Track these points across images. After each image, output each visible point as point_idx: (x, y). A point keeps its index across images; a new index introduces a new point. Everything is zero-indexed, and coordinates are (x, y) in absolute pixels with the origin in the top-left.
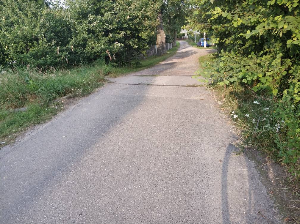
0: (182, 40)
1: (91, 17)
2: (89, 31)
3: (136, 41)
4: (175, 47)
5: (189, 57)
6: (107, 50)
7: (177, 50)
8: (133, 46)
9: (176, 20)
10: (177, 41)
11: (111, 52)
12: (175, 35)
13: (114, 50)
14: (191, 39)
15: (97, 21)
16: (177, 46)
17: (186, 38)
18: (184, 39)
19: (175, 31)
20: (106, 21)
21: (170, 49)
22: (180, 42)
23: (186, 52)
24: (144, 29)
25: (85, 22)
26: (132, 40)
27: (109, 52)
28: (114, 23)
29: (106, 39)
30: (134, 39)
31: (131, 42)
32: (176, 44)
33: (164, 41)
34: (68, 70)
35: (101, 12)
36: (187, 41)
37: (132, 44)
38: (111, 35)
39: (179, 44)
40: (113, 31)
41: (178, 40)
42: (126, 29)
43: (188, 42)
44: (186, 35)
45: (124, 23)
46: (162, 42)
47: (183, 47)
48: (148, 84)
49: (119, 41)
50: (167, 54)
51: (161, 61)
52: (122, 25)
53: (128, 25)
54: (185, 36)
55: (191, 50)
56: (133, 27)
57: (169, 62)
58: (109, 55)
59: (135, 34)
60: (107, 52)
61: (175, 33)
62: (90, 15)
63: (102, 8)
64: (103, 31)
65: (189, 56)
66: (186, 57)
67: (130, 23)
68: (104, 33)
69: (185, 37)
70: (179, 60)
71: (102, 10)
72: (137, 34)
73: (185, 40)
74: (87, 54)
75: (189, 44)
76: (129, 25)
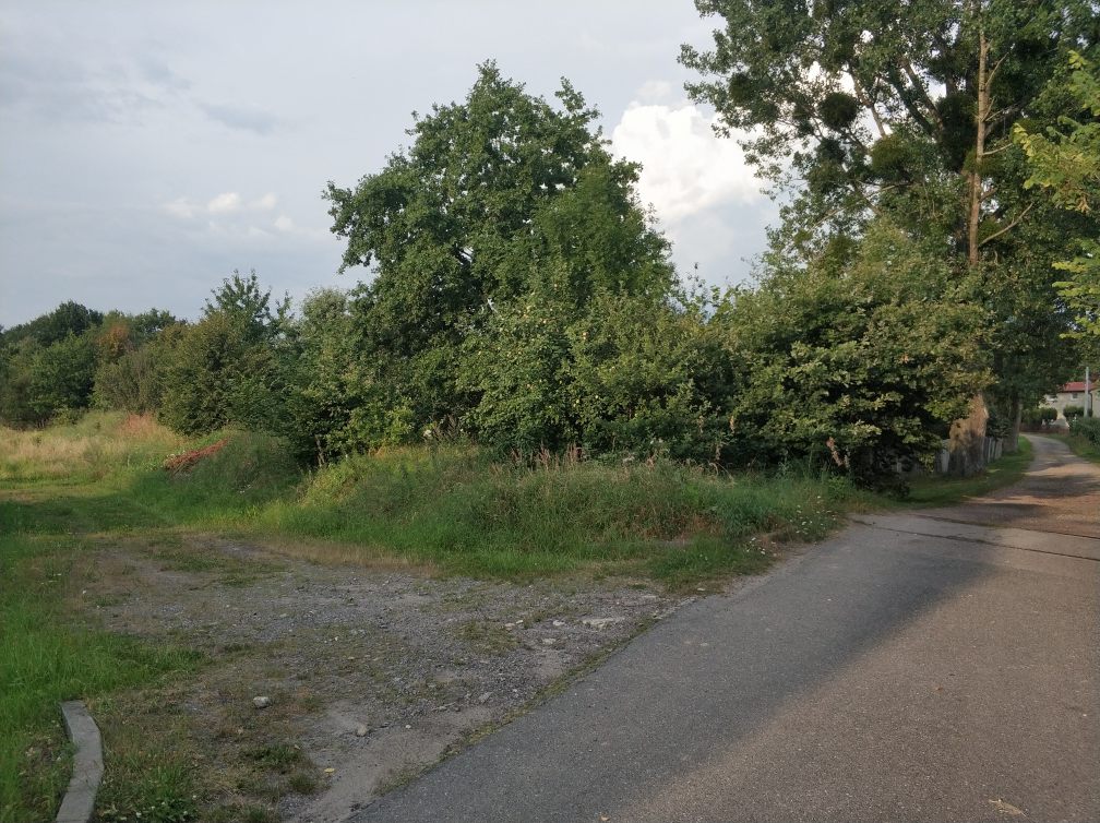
0: (1042, 432)
1: (799, 349)
2: (789, 384)
3: (914, 423)
4: (1011, 454)
5: (1083, 498)
6: (831, 439)
7: (1026, 468)
8: (903, 437)
9: (1023, 361)
10: (1022, 435)
11: (839, 445)
12: (1016, 413)
13: (850, 441)
14: (1080, 434)
15: (817, 362)
16: (1020, 452)
17: (1058, 427)
18: (1050, 431)
19: (1015, 398)
20: (839, 364)
21: (993, 460)
22: (1034, 439)
23: (1067, 479)
24: (944, 392)
25: (781, 361)
26: (903, 419)
27: (835, 444)
28: (861, 370)
29: (831, 409)
30: (907, 417)
31: (898, 426)
32: (1016, 446)
33: (981, 431)
34: (730, 477)
35: (824, 337)
36: (1064, 441)
37: (902, 432)
38: (846, 399)
39: (1029, 445)
40: (853, 390)
41: (1025, 431)
42: (889, 388)
43: (1069, 444)
44: (1060, 416)
45: (887, 372)
46: (973, 434)
47: (1050, 460)
48: (981, 542)
49: (867, 416)
50: (987, 474)
51: (973, 495)
52: (882, 375)
53: (898, 379)
54: (1055, 419)
55: (1088, 477)
56: (913, 385)
57: (1005, 501)
58: (835, 452)
59: (912, 402)
60: (830, 444)
61: (1015, 406)
62: (797, 345)
63: (831, 327)
64: (826, 388)
65: (1079, 495)
66: (1069, 495)
67: (906, 374)
68: (827, 393)
69: (1053, 423)
70: (1042, 500)
71: (831, 333)
72: (917, 404)
73: (1056, 435)
74: (767, 441)
75: (1075, 453)
76: (901, 377)
